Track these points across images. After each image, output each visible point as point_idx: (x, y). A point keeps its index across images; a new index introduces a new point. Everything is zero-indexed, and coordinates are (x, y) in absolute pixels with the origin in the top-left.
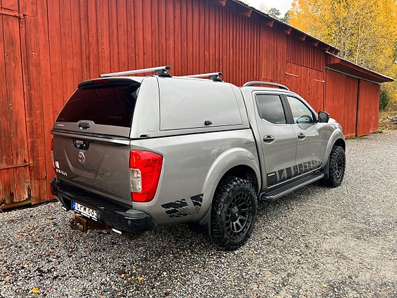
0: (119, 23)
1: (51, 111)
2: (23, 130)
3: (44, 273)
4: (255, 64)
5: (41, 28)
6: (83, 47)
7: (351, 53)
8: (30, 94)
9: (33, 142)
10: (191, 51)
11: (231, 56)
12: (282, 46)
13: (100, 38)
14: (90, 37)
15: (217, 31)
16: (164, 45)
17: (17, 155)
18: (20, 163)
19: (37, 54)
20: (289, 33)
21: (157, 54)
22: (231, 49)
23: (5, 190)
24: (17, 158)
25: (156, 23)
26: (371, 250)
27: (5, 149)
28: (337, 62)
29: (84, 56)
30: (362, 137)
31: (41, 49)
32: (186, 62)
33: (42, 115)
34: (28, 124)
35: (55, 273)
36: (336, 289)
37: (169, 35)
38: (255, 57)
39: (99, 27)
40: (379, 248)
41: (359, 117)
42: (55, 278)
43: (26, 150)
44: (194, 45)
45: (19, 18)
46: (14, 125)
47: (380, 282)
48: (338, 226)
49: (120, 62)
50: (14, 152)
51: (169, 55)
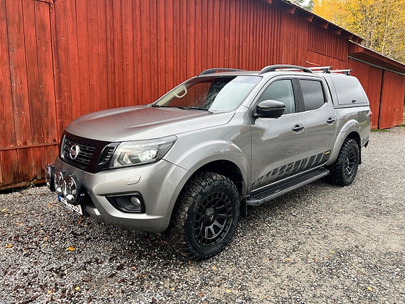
0: (142, 10)
1: (78, 93)
2: (53, 111)
3: (78, 235)
4: (275, 52)
5: (69, 14)
6: (108, 33)
7: (377, 43)
8: (59, 78)
9: (62, 123)
10: (211, 37)
11: (251, 43)
12: (303, 35)
13: (124, 24)
14: (115, 23)
15: (238, 18)
16: (185, 32)
17: (48, 134)
18: (50, 142)
19: (65, 39)
20: (311, 21)
21: (178, 40)
22: (251, 37)
23: (37, 167)
24: (48, 137)
25: (178, 9)
26: (379, 227)
27: (37, 128)
28: (360, 51)
29: (109, 42)
30: (385, 130)
31: (70, 34)
32: (206, 49)
33: (70, 97)
34: (58, 105)
35: (87, 236)
36: (342, 256)
37: (190, 22)
38: (275, 45)
39: (123, 12)
40: (388, 225)
41: (382, 109)
42: (88, 240)
43: (56, 130)
44: (215, 32)
45: (50, 4)
46: (45, 106)
47: (384, 252)
48: (350, 206)
49: (143, 47)
50: (45, 131)
51: (190, 42)
